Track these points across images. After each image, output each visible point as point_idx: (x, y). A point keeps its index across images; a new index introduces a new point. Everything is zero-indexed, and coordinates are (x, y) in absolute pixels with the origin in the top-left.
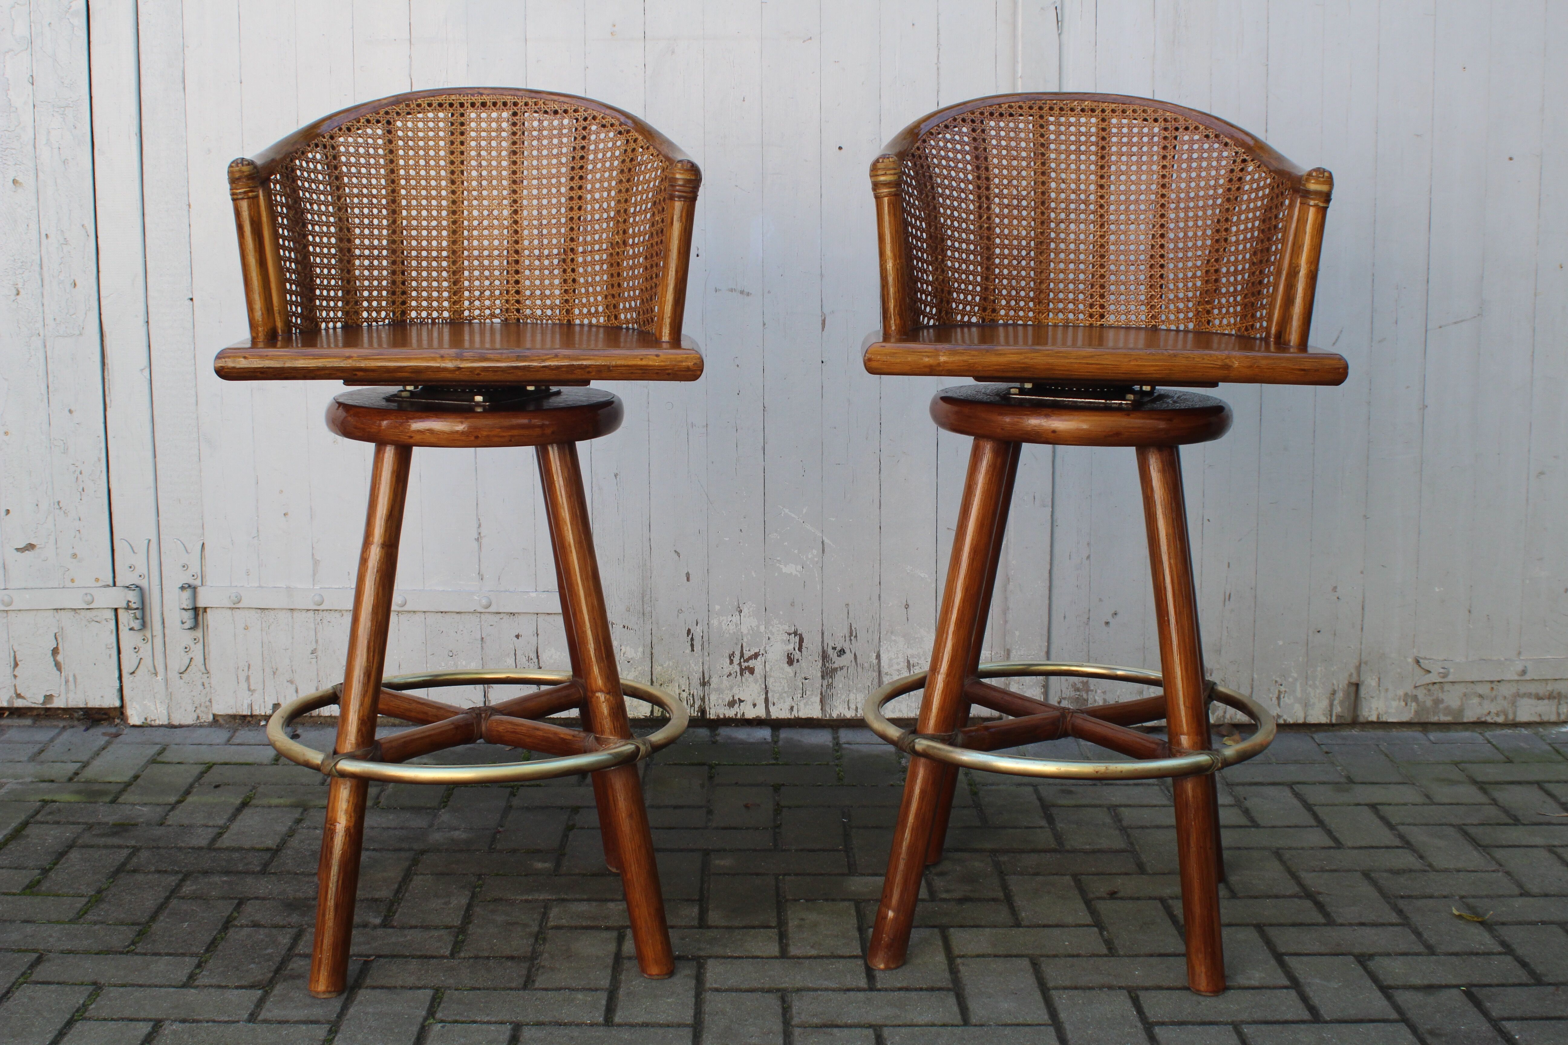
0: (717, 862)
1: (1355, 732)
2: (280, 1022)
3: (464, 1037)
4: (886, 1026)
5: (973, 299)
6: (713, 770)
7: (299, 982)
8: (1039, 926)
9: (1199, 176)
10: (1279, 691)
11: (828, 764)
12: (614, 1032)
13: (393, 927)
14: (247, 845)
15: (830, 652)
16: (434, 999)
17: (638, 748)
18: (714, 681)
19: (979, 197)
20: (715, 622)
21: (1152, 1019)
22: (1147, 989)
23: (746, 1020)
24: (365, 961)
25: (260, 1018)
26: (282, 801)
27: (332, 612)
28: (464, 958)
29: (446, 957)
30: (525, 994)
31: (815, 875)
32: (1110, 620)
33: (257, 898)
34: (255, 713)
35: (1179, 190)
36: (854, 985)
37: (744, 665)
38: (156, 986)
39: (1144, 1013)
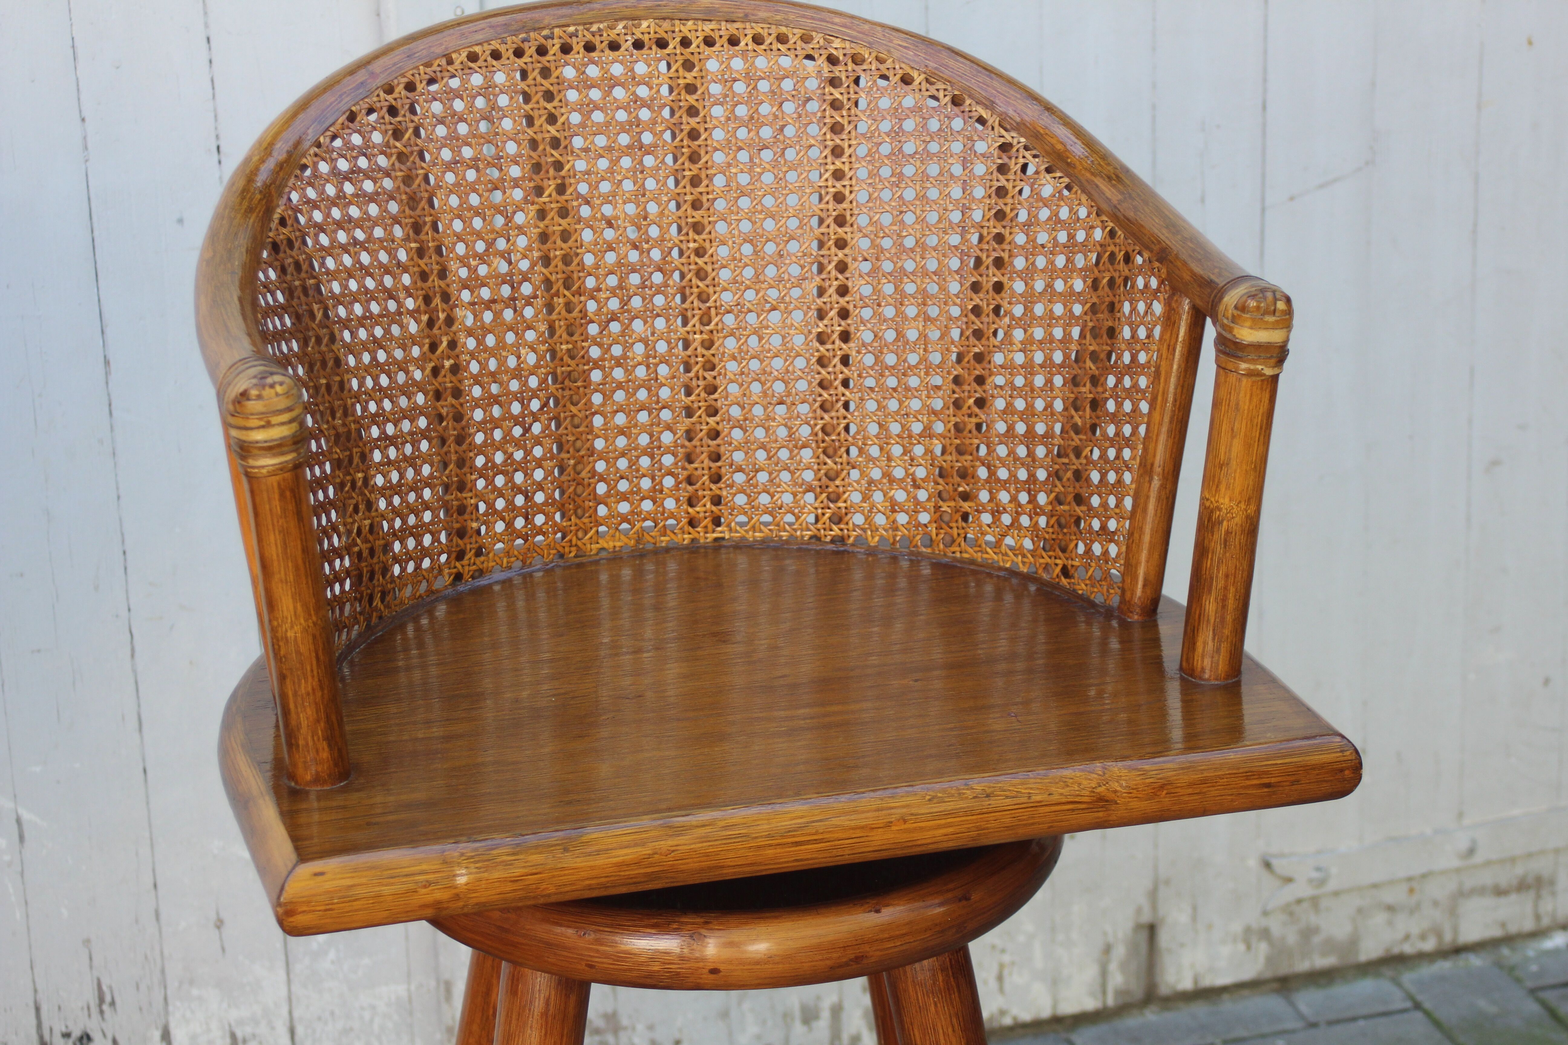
1: (1151, 1016)
5: (436, 539)
9: (922, 197)
10: (1002, 966)
19: (427, 300)
35: (878, 231)
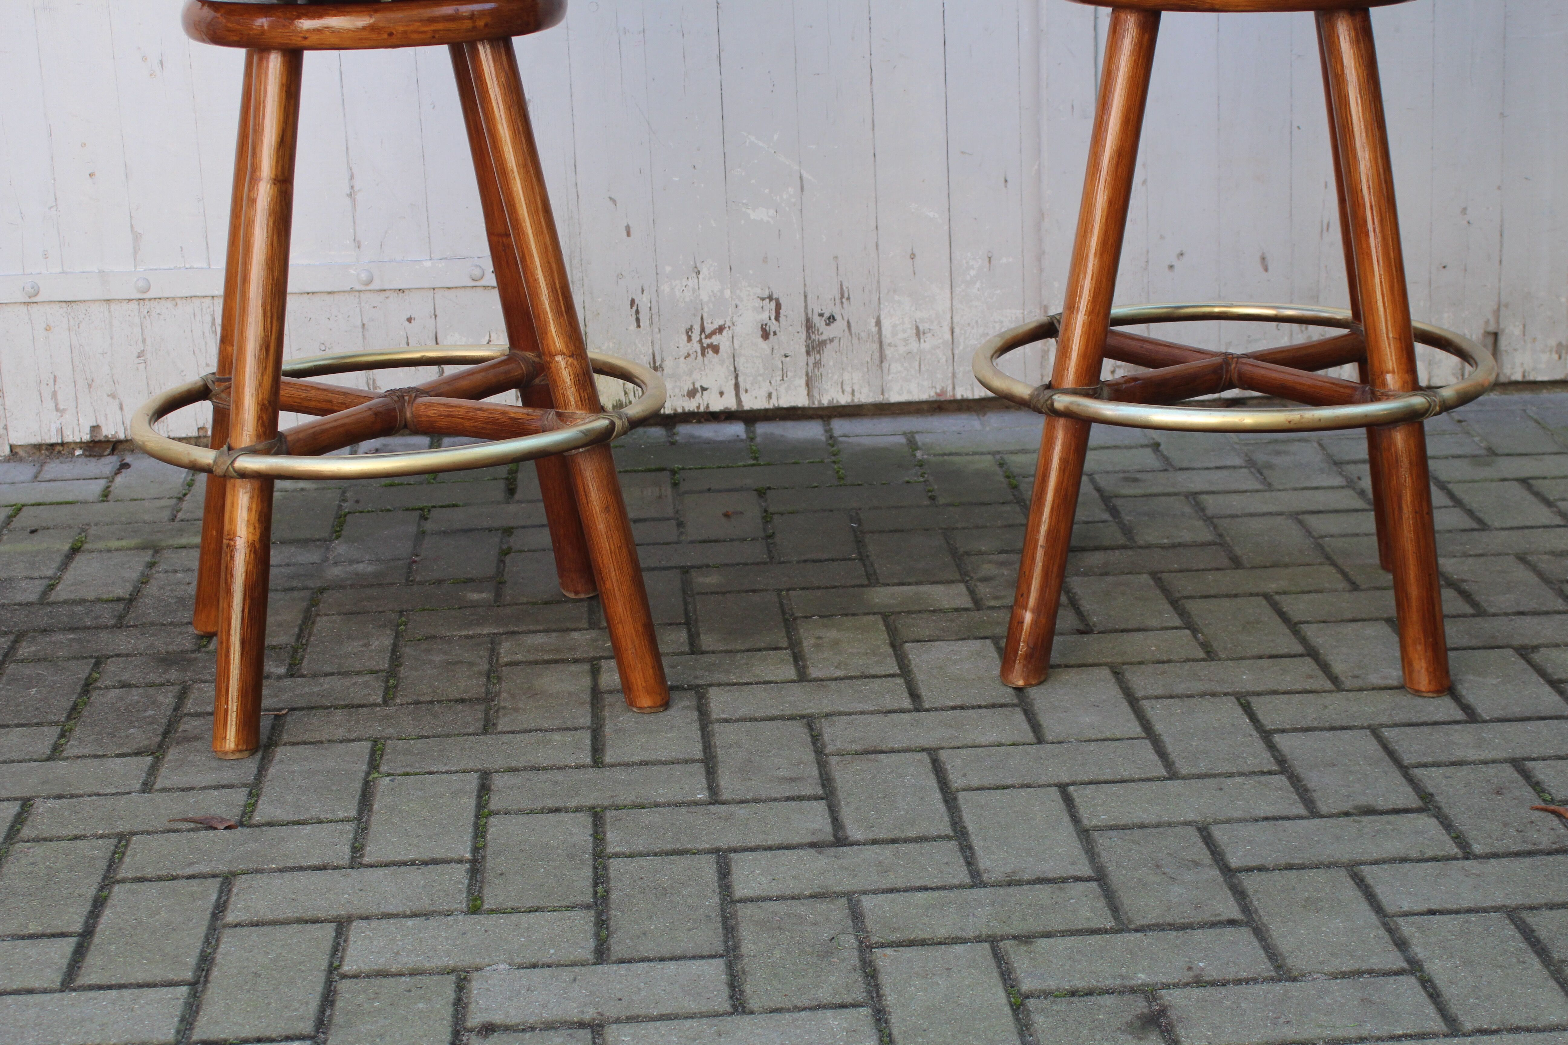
0: (701, 580)
1: (1496, 395)
2: (183, 790)
3: (421, 790)
4: (942, 748)
6: (677, 476)
7: (198, 744)
8: (1116, 631)
11: (822, 462)
12: (607, 773)
13: (303, 676)
14: (91, 596)
15: (816, 320)
16: (373, 752)
17: (613, 424)
18: (668, 365)
20: (665, 288)
21: (1269, 727)
22: (1259, 694)
23: (769, 752)
24: (276, 716)
25: (156, 787)
26: (124, 543)
27: (163, 301)
28: (402, 705)
29: (379, 705)
30: (487, 738)
31: (827, 588)
32: (1175, 262)
33: (118, 655)
34: (66, 440)
36: (896, 706)
37: (706, 342)
38: (13, 762)
39: (1258, 721)
